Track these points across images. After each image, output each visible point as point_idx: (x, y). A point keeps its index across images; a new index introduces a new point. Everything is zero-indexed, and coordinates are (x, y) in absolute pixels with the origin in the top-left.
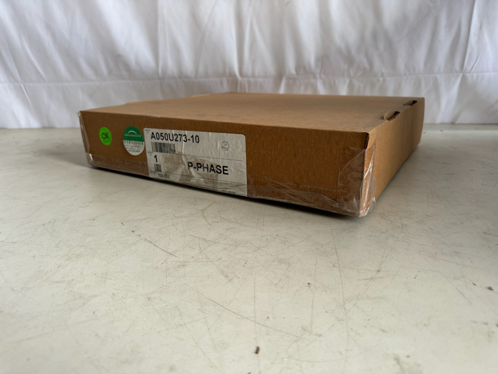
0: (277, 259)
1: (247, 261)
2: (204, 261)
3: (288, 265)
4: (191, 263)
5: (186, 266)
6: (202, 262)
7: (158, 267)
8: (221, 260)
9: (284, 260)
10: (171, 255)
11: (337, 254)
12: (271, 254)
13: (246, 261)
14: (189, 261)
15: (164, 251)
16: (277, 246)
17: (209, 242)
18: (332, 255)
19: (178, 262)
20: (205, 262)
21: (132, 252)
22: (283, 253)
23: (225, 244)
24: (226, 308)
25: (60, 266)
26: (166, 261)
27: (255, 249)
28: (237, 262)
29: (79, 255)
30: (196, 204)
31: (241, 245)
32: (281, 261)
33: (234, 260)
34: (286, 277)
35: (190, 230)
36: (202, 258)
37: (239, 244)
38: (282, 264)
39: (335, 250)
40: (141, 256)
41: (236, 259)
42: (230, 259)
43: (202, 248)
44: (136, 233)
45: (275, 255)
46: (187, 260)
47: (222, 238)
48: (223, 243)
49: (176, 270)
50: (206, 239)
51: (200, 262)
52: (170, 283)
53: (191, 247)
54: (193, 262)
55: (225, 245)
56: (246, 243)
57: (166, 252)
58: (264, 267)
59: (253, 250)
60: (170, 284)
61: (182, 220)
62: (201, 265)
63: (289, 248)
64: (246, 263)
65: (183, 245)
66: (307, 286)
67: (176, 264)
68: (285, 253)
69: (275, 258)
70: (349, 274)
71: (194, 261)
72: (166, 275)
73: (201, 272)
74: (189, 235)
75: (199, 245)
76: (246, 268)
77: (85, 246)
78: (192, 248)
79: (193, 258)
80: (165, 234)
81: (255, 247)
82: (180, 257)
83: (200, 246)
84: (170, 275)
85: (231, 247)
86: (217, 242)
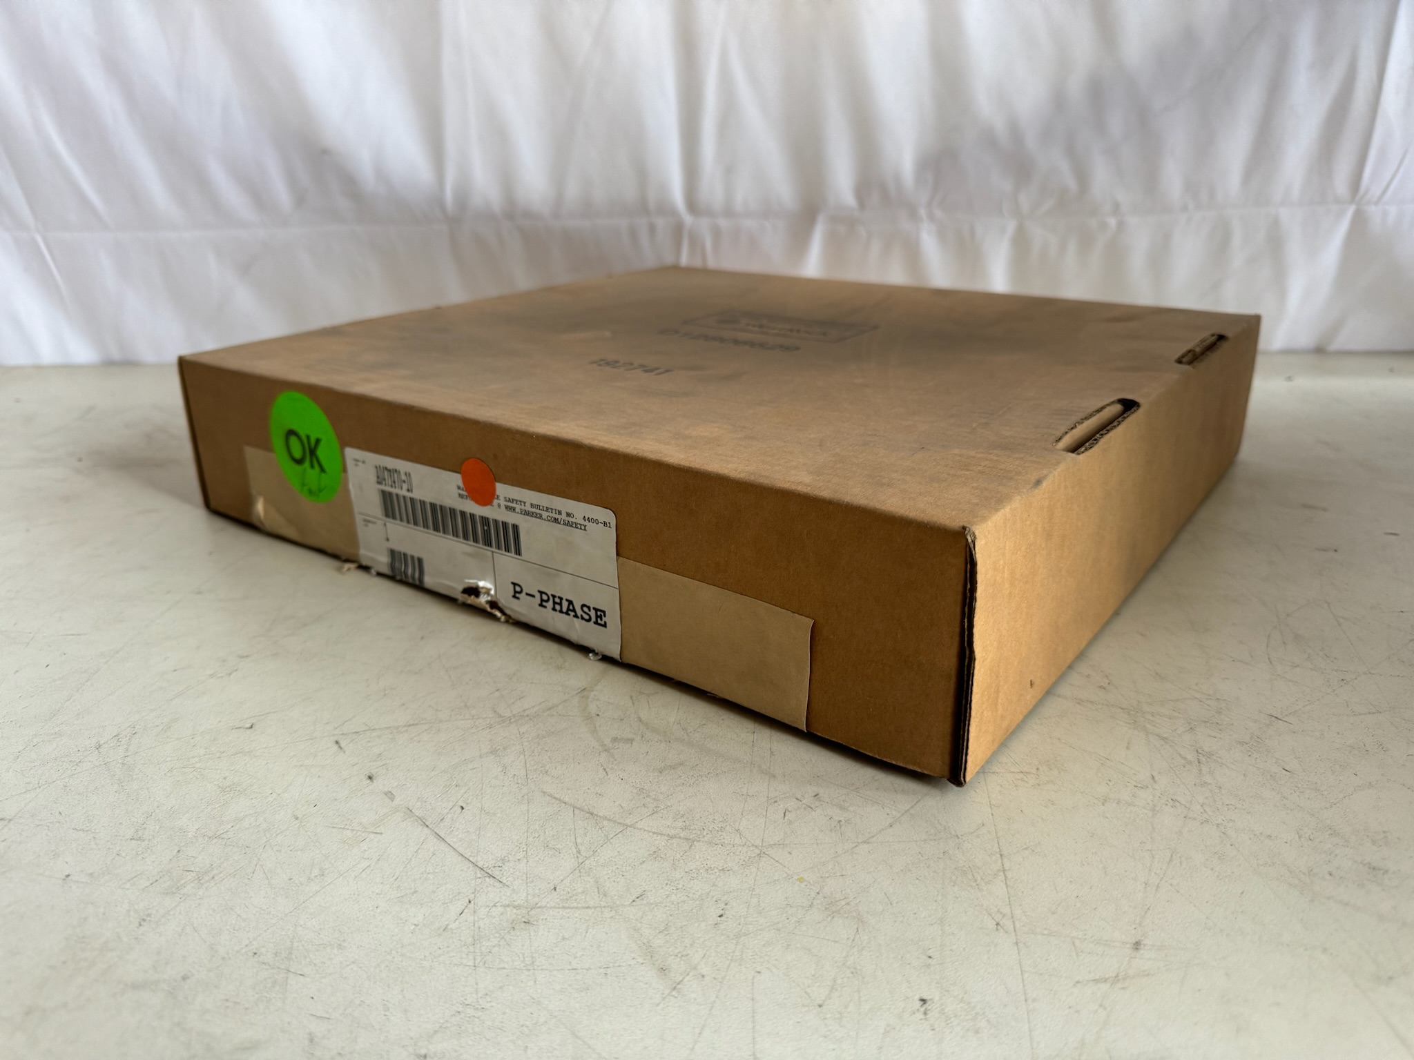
1: (726, 904)
2: (591, 903)
5: (535, 923)
8: (645, 902)
9: (843, 903)
10: (487, 879)
12: (802, 878)
14: (544, 904)
15: (467, 862)
17: (605, 823)
20: (595, 908)
22: (838, 874)
23: (654, 833)
26: (472, 902)
28: (694, 911)
31: (706, 839)
32: (834, 909)
33: (684, 902)
36: (583, 892)
40: (395, 878)
41: (691, 895)
42: (673, 898)
43: (582, 849)
45: (811, 881)
51: (577, 908)
54: (557, 910)
57: (471, 865)
64: (721, 912)
65: (525, 834)
71: (561, 906)
76: (722, 935)
78: (551, 848)
79: (556, 893)
85: (675, 845)
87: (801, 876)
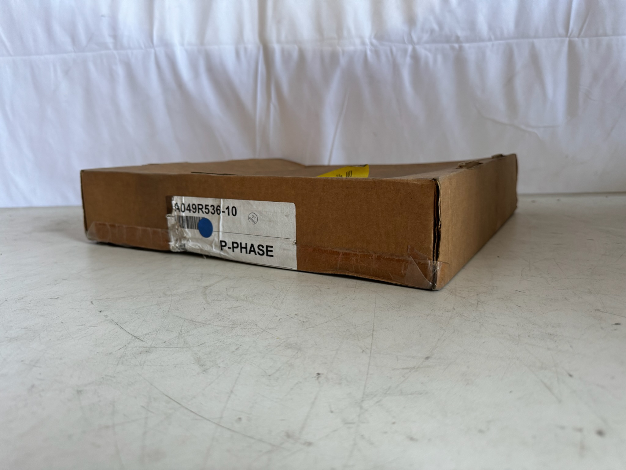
0: (284, 343)
1: (240, 346)
3: (297, 351)
8: (204, 346)
9: (294, 345)
11: (372, 337)
12: (279, 338)
16: (291, 327)
17: (197, 323)
18: (365, 338)
22: (296, 336)
27: (258, 331)
28: (225, 348)
32: (289, 346)
33: (222, 345)
34: (289, 365)
35: (178, 309)
37: (238, 325)
38: (289, 349)
41: (226, 343)
42: (218, 344)
44: (104, 313)
45: (283, 339)
47: (217, 319)
48: (216, 325)
50: (194, 320)
53: (169, 330)
55: (218, 327)
56: (249, 324)
58: (261, 353)
59: (255, 332)
61: (172, 299)
63: (306, 329)
64: (237, 348)
66: (315, 377)
68: (299, 336)
69: (281, 342)
74: (174, 315)
75: (180, 328)
81: (259, 329)
85: (225, 329)
86: (208, 324)
87: (279, 337)
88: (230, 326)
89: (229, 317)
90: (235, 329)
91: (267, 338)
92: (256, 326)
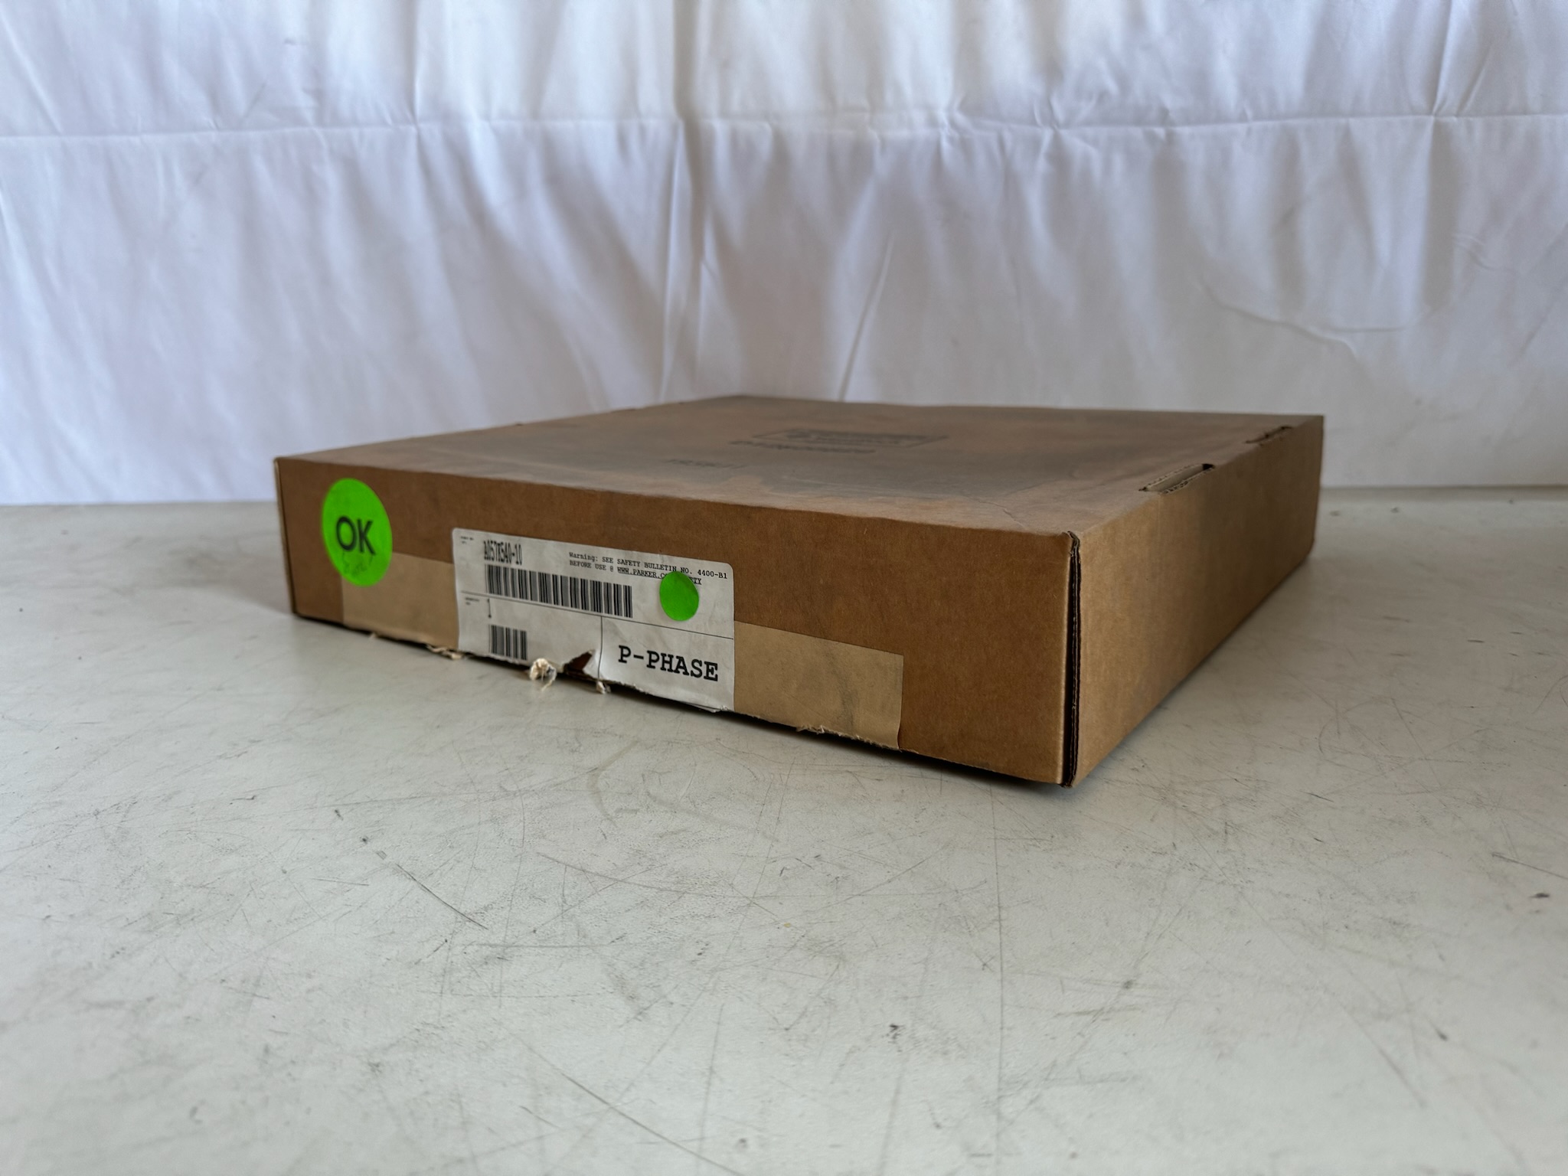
0: (803, 939)
3: (837, 964)
4: (527, 950)
6: (560, 947)
7: (420, 960)
11: (1000, 924)
13: (704, 946)
16: (812, 894)
18: (983, 929)
19: (485, 945)
21: (348, 910)
24: (612, 1108)
25: (119, 950)
27: (738, 904)
29: (186, 915)
30: (576, 751)
34: (825, 1002)
35: (544, 837)
37: (691, 886)
38: (816, 958)
39: (997, 912)
44: (374, 845)
46: (513, 940)
47: (638, 866)
48: (641, 883)
49: (476, 972)
50: (588, 870)
52: (449, 1016)
53: (537, 896)
55: (645, 889)
56: (715, 884)
58: (756, 966)
59: (731, 907)
60: (450, 1020)
61: (524, 803)
62: (558, 957)
63: (848, 901)
66: (888, 1035)
67: (477, 951)
68: (833, 920)
69: (797, 938)
70: (1030, 995)
72: (442, 987)
73: (555, 980)
74: (538, 853)
75: (560, 891)
77: (209, 886)
80: (462, 850)
81: (739, 898)
82: (494, 930)
83: (566, 892)
84: (452, 990)
86: (622, 881)
88: (673, 889)
89: (665, 862)
90: (685, 895)
91: (763, 923)
92: (731, 889)
